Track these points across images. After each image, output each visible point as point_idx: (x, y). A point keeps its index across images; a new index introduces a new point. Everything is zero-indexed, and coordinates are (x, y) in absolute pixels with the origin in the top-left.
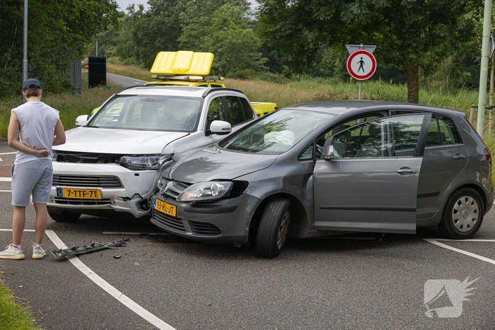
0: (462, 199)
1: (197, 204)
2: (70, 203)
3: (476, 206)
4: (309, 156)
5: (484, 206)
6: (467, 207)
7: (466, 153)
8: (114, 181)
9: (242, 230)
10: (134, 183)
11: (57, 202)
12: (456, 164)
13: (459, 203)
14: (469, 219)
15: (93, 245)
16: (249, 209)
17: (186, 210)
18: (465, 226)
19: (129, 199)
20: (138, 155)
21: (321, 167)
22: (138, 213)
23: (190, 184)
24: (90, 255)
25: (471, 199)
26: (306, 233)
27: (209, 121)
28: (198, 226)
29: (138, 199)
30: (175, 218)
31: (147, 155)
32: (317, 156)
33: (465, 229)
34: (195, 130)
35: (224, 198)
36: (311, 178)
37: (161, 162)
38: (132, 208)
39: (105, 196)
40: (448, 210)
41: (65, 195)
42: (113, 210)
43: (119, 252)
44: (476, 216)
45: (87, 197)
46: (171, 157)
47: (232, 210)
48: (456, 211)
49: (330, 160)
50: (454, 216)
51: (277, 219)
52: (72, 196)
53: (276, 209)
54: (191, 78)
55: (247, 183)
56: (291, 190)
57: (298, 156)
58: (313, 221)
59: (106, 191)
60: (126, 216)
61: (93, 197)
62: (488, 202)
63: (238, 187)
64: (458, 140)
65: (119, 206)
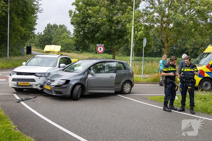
0: (126, 84)
1: (56, 86)
2: (21, 86)
3: (130, 86)
4: (87, 73)
5: (132, 85)
6: (127, 86)
7: (127, 72)
8: (33, 80)
9: (69, 93)
10: (39, 81)
11: (17, 86)
12: (125, 75)
13: (126, 85)
14: (128, 89)
15: (27, 98)
16: (71, 87)
17: (53, 88)
18: (127, 91)
19: (37, 85)
20: (40, 73)
21: (90, 76)
22: (40, 89)
23: (54, 81)
24: (26, 101)
25: (128, 84)
26: (86, 93)
27: (60, 64)
28: (56, 92)
29: (40, 85)
30: (50, 90)
31: (42, 73)
32: (89, 73)
33: (127, 92)
34: (56, 66)
35: (64, 84)
36: (87, 79)
37: (46, 75)
38: (38, 87)
39: (31, 84)
40: (123, 87)
41: (19, 84)
42: (33, 88)
43: (35, 99)
44: (130, 88)
45: (26, 85)
46: (49, 74)
47: (66, 87)
48: (125, 87)
49: (92, 74)
50: (124, 89)
51: (78, 90)
52: (21, 84)
53: (78, 87)
54: (55, 52)
55: (70, 80)
56: (82, 82)
57: (84, 73)
58: (88, 90)
59: (31, 83)
60: (37, 90)
61: (27, 85)
62: (133, 85)
63: (68, 82)
64: (125, 69)
65: (34, 87)
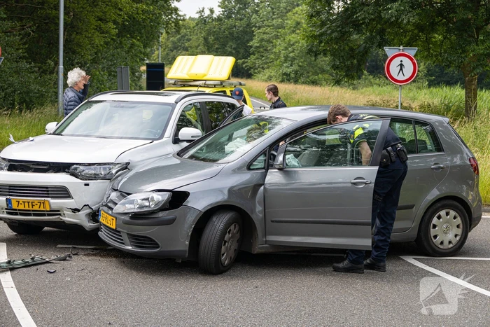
0: (443, 213)
1: (136, 216)
2: (21, 214)
3: (459, 221)
4: (261, 165)
5: (469, 218)
6: (447, 222)
8: (63, 192)
9: (182, 244)
10: (84, 194)
11: (8, 213)
12: (437, 174)
13: (439, 217)
14: (450, 236)
15: (33, 259)
16: (190, 221)
17: (126, 223)
18: (446, 243)
19: (79, 211)
20: (90, 165)
21: (274, 177)
22: (88, 225)
24: (25, 269)
25: (453, 213)
26: (259, 247)
28: (138, 240)
29: (89, 211)
30: (115, 230)
31: (99, 164)
32: (268, 166)
33: (446, 246)
35: (161, 209)
36: (262, 188)
37: (114, 171)
38: (82, 219)
39: (54, 207)
40: (425, 223)
41: (14, 205)
42: (64, 222)
44: (459, 231)
45: (36, 208)
46: (126, 167)
47: (171, 222)
48: (435, 226)
49: (283, 169)
50: (433, 232)
51: (219, 233)
52: (21, 207)
53: (219, 223)
54: (208, 82)
55: (189, 193)
56: (236, 202)
57: (249, 166)
58: (265, 235)
59: (55, 203)
60: (77, 228)
61: (42, 208)
62: (474, 216)
63: (178, 198)
64: (439, 147)
65: (68, 218)
